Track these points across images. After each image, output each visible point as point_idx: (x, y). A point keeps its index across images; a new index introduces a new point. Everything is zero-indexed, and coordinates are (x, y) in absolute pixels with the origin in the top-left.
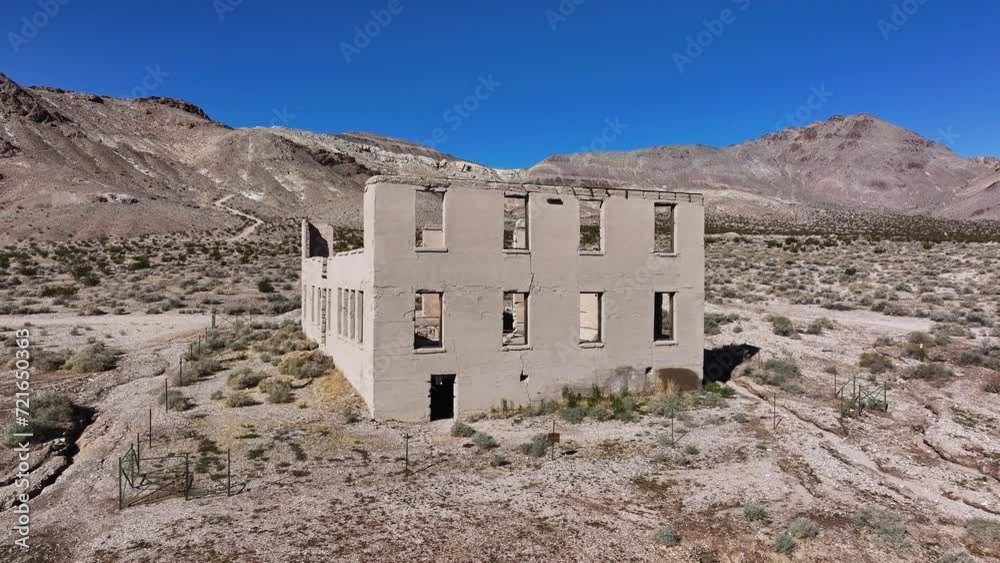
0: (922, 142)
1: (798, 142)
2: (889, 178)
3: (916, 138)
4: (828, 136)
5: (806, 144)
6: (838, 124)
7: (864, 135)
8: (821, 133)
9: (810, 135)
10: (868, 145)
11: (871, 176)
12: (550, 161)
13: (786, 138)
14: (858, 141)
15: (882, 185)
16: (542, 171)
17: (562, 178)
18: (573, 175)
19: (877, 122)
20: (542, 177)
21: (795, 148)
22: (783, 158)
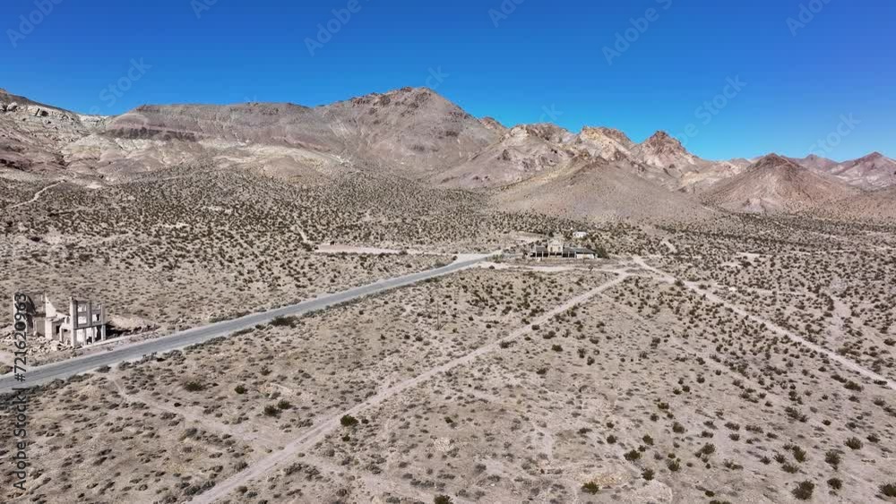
0: (461, 115)
1: (375, 107)
2: (428, 143)
3: (458, 111)
4: (397, 104)
5: (381, 110)
6: (407, 94)
7: (420, 105)
8: (393, 101)
9: (385, 101)
10: (423, 114)
11: (416, 141)
12: (140, 110)
13: (368, 102)
14: (415, 112)
15: (421, 149)
16: (129, 120)
17: (148, 128)
18: (160, 126)
19: (435, 96)
20: (127, 126)
21: (372, 112)
22: (362, 120)
